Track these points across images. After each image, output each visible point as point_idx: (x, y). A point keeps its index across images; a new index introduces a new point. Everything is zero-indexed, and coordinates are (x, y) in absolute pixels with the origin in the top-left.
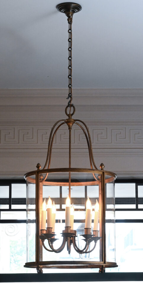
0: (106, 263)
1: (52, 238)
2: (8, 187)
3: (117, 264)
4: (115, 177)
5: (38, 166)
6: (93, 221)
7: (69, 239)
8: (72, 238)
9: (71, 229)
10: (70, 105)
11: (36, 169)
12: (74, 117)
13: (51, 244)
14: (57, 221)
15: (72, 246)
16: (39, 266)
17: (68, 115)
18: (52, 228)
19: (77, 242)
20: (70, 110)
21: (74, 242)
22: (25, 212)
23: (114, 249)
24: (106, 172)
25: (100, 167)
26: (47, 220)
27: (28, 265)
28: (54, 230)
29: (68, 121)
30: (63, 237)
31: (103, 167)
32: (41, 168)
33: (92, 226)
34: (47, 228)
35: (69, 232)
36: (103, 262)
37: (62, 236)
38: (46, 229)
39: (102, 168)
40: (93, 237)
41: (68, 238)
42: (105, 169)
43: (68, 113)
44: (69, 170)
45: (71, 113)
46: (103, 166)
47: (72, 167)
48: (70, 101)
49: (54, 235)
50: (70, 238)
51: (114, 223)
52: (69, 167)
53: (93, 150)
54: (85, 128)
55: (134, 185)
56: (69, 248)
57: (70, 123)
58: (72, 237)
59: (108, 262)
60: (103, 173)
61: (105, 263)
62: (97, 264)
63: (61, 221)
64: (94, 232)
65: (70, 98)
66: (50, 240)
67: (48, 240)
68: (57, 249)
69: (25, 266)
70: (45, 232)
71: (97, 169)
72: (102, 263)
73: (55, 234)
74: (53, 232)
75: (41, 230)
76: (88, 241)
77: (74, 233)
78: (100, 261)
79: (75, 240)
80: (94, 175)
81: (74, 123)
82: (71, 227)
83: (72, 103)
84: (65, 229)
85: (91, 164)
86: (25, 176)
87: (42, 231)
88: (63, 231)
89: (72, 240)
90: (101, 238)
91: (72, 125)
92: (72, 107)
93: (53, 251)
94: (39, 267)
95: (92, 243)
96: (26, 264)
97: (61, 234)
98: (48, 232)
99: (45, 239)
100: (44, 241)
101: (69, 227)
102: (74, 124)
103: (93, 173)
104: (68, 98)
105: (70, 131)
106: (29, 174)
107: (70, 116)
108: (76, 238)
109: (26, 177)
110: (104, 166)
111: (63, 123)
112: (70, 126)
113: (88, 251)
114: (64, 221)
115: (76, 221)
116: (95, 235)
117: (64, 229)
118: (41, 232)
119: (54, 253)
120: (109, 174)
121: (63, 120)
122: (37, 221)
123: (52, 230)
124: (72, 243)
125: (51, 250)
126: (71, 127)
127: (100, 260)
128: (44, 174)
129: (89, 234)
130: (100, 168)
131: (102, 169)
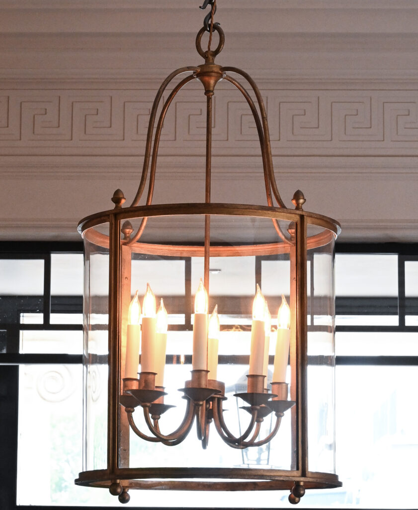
0: (308, 475)
1: (156, 402)
2: (42, 262)
3: (340, 480)
4: (336, 230)
5: (117, 198)
6: (271, 360)
7: (202, 405)
8: (211, 403)
9: (210, 377)
10: (209, 26)
11: (112, 206)
12: (220, 61)
13: (152, 421)
14: (170, 359)
15: (212, 426)
16: (118, 481)
17: (204, 55)
18: (155, 374)
19: (225, 415)
20: (210, 41)
21: (217, 414)
22: (81, 332)
23: (331, 446)
24: (311, 217)
25: (294, 202)
26: (140, 356)
27: (87, 479)
28: (161, 380)
29: (205, 70)
30: (186, 401)
31: (301, 201)
32: (125, 204)
33: (269, 371)
34: (142, 374)
35: (203, 386)
36: (299, 473)
37: (184, 397)
38: (138, 377)
39: (298, 204)
40: (270, 400)
41: (201, 403)
42: (306, 208)
43: (204, 49)
44: (207, 208)
45: (213, 48)
46: (300, 199)
47: (213, 200)
48: (210, 16)
49: (162, 394)
50: (208, 402)
51: (331, 364)
52: (204, 201)
53: (275, 161)
54: (252, 94)
55: (394, 258)
56: (203, 431)
57: (210, 76)
58: (213, 399)
59: (312, 473)
60: (302, 217)
61: (304, 474)
62: (281, 479)
63: (182, 359)
64: (276, 386)
65: (209, 6)
66: (148, 407)
67: (144, 407)
68: (170, 435)
69: (78, 482)
70: (135, 386)
71: (283, 206)
72: (296, 476)
73: (165, 391)
74: (157, 387)
75: (126, 380)
76: (256, 412)
77: (217, 389)
78: (292, 471)
79: (220, 411)
80: (276, 225)
81: (221, 76)
82: (207, 371)
83: (215, 19)
84: (193, 376)
85: (269, 195)
86: (81, 225)
87: (129, 383)
88: (187, 383)
89: (212, 410)
90: (295, 404)
91: (216, 82)
92: (216, 31)
93: (159, 438)
94: (118, 485)
95: (270, 419)
96: (81, 474)
97: (180, 390)
98: (143, 384)
99: (136, 406)
100: (134, 411)
101: (204, 373)
102: (221, 80)
103: (274, 219)
104: (204, 7)
105: (209, 100)
106: (90, 221)
107: (211, 57)
108: (224, 404)
109: (83, 229)
110: (305, 200)
111: (191, 77)
112: (209, 84)
113: (256, 441)
114: (188, 359)
115: (223, 360)
116: (276, 396)
117: (189, 377)
118: (125, 386)
119: (160, 444)
120: (319, 221)
121: (189, 68)
122: (113, 359)
123: (154, 380)
124: (213, 419)
125: (153, 436)
126: (211, 89)
127: (292, 467)
128: (134, 221)
129: (260, 391)
130: (291, 204)
131: (298, 208)
